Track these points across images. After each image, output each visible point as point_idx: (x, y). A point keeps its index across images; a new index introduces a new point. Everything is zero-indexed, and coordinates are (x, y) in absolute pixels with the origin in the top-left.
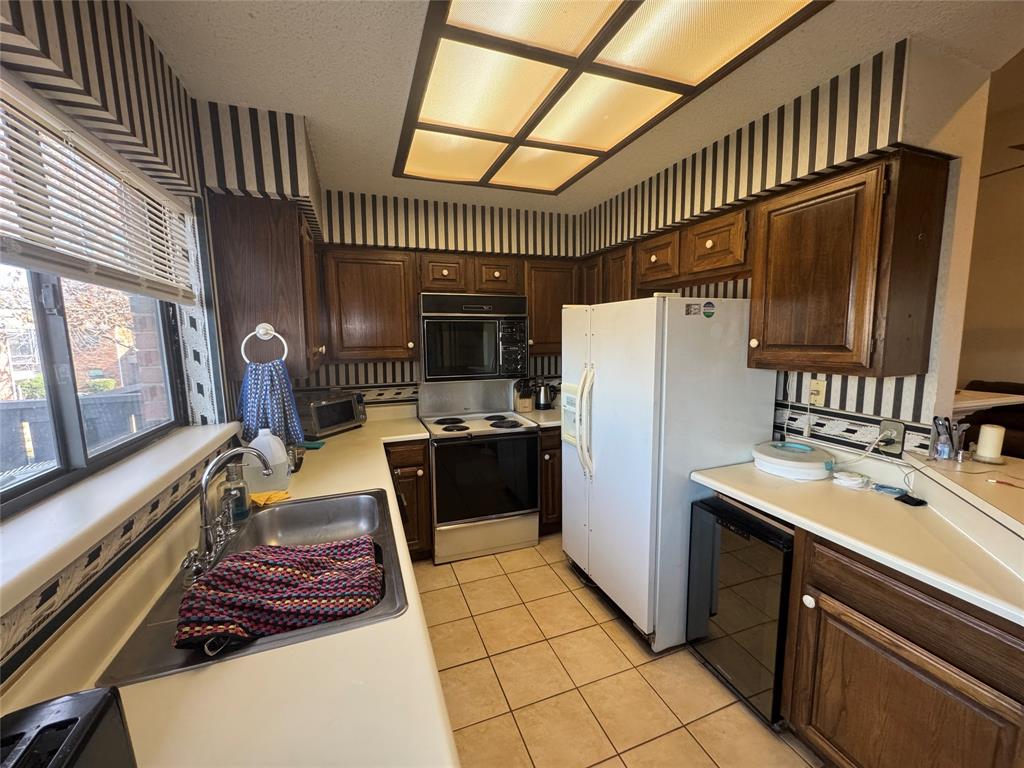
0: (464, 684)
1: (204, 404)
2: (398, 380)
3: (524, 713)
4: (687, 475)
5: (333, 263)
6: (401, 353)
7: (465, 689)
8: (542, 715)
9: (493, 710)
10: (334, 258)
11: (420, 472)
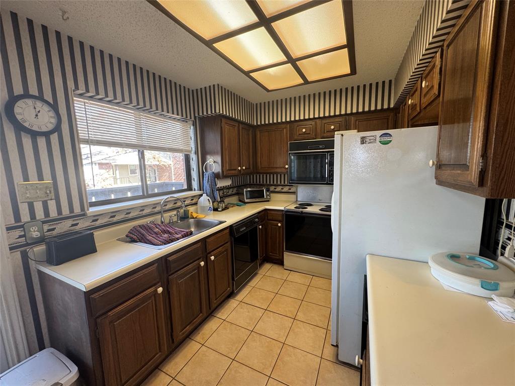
0: (248, 312)
1: (195, 185)
2: (283, 183)
3: (255, 335)
4: (365, 256)
5: (259, 133)
6: (283, 170)
7: (247, 314)
8: (259, 341)
9: (247, 326)
10: (260, 131)
11: (279, 225)
